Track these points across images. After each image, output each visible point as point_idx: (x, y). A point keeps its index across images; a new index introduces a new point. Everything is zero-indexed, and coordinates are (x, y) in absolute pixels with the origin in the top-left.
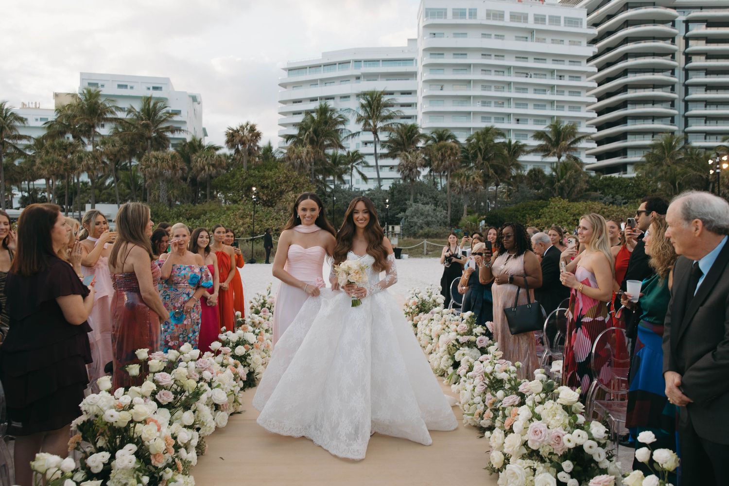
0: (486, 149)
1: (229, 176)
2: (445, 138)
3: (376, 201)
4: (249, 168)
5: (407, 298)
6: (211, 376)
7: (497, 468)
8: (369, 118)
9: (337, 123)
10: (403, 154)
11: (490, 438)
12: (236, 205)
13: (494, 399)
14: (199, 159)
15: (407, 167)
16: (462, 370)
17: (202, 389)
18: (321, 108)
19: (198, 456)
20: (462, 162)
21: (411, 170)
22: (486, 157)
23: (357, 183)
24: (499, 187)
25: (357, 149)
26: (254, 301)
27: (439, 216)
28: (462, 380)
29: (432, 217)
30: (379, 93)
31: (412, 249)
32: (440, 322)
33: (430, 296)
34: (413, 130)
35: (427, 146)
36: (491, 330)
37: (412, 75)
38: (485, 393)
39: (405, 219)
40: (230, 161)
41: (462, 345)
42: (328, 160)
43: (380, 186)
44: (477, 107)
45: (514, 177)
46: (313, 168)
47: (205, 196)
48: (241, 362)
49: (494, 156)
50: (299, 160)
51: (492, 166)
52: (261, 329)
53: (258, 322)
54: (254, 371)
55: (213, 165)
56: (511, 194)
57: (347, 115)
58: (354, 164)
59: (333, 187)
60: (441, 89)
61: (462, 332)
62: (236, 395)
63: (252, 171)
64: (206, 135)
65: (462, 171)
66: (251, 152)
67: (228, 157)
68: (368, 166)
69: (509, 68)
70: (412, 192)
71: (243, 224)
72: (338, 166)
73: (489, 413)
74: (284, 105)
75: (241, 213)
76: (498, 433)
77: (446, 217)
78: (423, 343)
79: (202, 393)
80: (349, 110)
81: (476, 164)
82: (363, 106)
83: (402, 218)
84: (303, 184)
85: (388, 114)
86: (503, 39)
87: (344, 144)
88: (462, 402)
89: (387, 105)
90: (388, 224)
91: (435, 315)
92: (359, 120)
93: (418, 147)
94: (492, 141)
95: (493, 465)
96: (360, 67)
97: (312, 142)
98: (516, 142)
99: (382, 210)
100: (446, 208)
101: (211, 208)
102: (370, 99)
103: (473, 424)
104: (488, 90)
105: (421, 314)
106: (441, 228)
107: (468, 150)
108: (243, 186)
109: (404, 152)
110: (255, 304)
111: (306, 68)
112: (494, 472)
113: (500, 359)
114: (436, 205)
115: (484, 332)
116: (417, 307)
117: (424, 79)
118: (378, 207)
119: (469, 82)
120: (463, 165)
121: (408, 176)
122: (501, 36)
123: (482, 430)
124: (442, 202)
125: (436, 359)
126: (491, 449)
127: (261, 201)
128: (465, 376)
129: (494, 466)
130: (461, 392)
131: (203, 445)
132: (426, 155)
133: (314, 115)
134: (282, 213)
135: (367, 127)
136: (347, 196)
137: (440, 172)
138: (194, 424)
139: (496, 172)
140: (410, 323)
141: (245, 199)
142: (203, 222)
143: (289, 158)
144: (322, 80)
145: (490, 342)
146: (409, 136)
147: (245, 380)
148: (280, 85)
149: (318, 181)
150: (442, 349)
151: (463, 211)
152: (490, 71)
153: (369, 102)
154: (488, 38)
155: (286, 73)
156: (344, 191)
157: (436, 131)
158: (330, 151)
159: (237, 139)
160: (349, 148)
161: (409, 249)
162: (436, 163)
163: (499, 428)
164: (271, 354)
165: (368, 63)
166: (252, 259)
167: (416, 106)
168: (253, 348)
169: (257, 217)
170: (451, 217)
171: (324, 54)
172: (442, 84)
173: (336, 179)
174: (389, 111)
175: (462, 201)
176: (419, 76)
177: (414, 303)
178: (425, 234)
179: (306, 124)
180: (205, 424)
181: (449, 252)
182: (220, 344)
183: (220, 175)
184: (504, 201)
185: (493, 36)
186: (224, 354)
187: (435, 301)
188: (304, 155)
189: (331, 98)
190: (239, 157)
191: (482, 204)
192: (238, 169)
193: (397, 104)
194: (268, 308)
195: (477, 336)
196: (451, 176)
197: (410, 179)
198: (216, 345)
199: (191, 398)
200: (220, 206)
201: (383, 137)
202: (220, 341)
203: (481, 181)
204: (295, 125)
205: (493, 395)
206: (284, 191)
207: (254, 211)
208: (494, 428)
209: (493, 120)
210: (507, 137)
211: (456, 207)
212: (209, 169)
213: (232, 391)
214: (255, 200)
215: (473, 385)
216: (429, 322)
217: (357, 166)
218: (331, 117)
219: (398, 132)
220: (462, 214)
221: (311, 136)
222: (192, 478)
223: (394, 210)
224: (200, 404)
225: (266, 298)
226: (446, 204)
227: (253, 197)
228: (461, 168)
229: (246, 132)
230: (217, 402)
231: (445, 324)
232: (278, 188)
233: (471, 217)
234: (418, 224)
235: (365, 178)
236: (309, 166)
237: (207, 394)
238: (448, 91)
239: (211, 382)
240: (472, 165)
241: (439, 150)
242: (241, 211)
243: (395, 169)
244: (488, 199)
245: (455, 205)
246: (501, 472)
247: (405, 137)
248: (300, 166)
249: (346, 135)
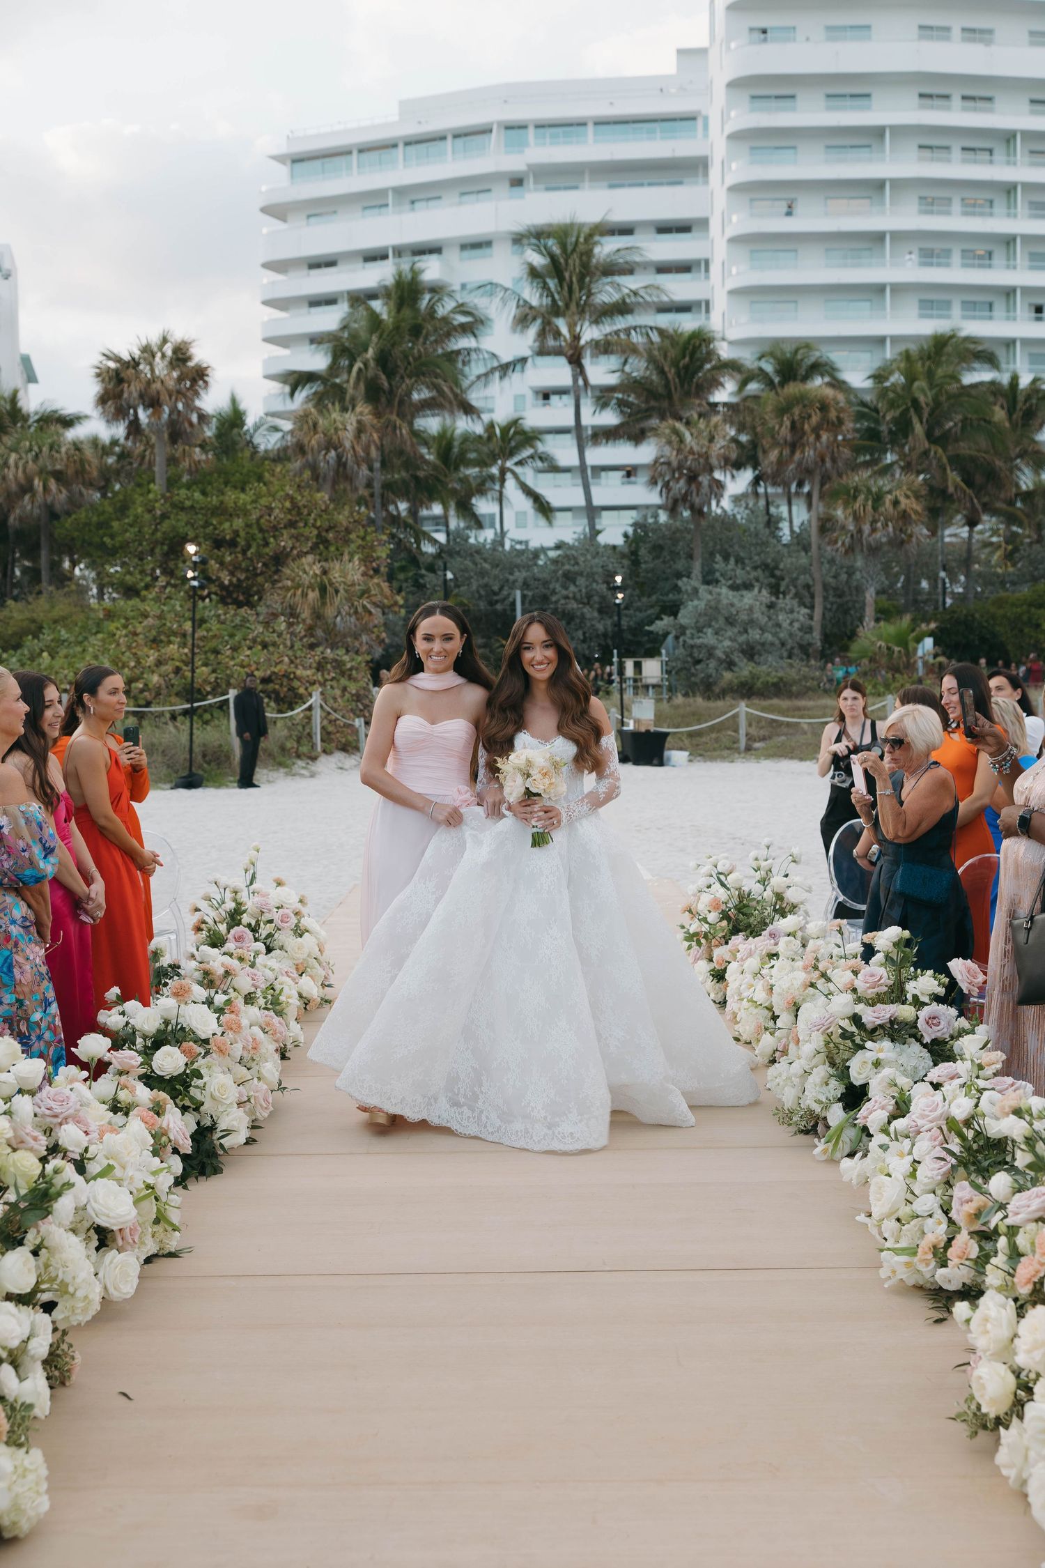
0: (937, 404)
1: (110, 509)
2: (802, 372)
3: (581, 581)
4: (172, 483)
5: (692, 889)
6: (84, 1141)
7: (992, 1415)
8: (555, 311)
9: (449, 330)
10: (665, 426)
11: (968, 1321)
12: (135, 602)
13: (979, 1200)
14: (13, 456)
15: (680, 467)
16: (874, 1113)
17: (58, 1181)
18: (399, 283)
19: (51, 1387)
20: (858, 450)
21: (692, 478)
22: (937, 433)
23: (520, 524)
24: (979, 527)
25: (516, 416)
26: (203, 905)
27: (785, 625)
28: (873, 1145)
29: (763, 630)
30: (586, 230)
31: (698, 734)
32: (800, 964)
33: (763, 882)
34: (696, 349)
35: (745, 399)
36: (964, 986)
37: (694, 168)
38: (948, 1184)
39: (677, 638)
40: (111, 460)
41: (872, 1033)
42: (424, 451)
43: (595, 533)
44: (907, 270)
45: (1028, 496)
46: (379, 478)
47: (34, 575)
48: (173, 1098)
49: (963, 428)
50: (333, 453)
51: (956, 461)
52: (232, 994)
53: (221, 971)
54: (214, 1123)
55: (59, 476)
56: (1016, 550)
57: (480, 302)
58: (509, 464)
59: (441, 537)
60: (789, 214)
61: (871, 993)
62: (163, 1199)
63: (183, 492)
64: (31, 378)
65: (860, 477)
66: (177, 432)
67: (104, 447)
68: (554, 469)
69: (1008, 138)
70: (698, 552)
71: (159, 663)
72: (457, 469)
73: (965, 1245)
74: (280, 277)
75: (150, 628)
76: (994, 1306)
77: (810, 630)
78: (746, 1029)
79: (59, 1194)
80: (489, 288)
81: (902, 456)
82: (534, 273)
83: (666, 635)
84: (348, 531)
85: (616, 297)
86: (988, 43)
87: (475, 398)
88: (877, 1211)
89: (611, 270)
90: (620, 656)
91: (783, 940)
92: (522, 321)
93: (716, 405)
94: (955, 378)
95: (979, 1407)
96: (523, 144)
97: (374, 393)
98: (1035, 381)
99: (600, 611)
100: (807, 600)
101: (58, 611)
102: (556, 250)
103: (911, 1282)
104: (940, 213)
105: (737, 940)
106: (791, 666)
107: (876, 410)
108: (156, 542)
109: (671, 421)
110: (210, 915)
111: (350, 153)
112: (985, 1427)
113: (995, 1075)
114: (775, 590)
115: (941, 991)
116: (725, 916)
117: (731, 180)
118: (588, 600)
119: (878, 185)
120: (861, 459)
121: (684, 499)
122: (982, 31)
123: (942, 1298)
124: (794, 581)
125: (789, 1078)
126: (972, 1359)
127: (214, 589)
128: (885, 1131)
129: (984, 1410)
130: (873, 1181)
131: (66, 1354)
132: (741, 429)
133: (377, 305)
134: (283, 626)
135: (551, 342)
136: (487, 566)
137: (786, 485)
138: (36, 1290)
139: (969, 482)
140: (703, 967)
141: (162, 581)
142: (32, 659)
143: (301, 448)
144: (400, 192)
145: (963, 1023)
146: (686, 367)
147: (189, 1151)
148: (265, 210)
149: (395, 520)
150: (808, 1048)
151: (863, 608)
152: (947, 148)
153: (553, 257)
154: (940, 38)
155: (283, 170)
156: (478, 550)
157: (772, 349)
158: (431, 424)
159: (132, 391)
160: (491, 411)
161: (691, 735)
162: (774, 455)
163: (999, 1290)
164: (264, 1071)
165: (549, 131)
166: (191, 774)
167: (707, 270)
168: (207, 1053)
169: (203, 638)
170: (824, 627)
171: (407, 107)
172: (792, 195)
173: (452, 512)
174: (618, 287)
175: (858, 575)
176: (714, 172)
177: (715, 905)
178: (743, 684)
179: (354, 336)
180: (71, 1289)
181: (845, 742)
182: (107, 1042)
183: (80, 506)
184: (998, 576)
185: (956, 32)
186: (120, 1073)
187: (779, 897)
188: (348, 437)
189: (434, 249)
190: (140, 448)
191: (925, 584)
192: (139, 485)
193: (645, 266)
194: (249, 925)
195: (918, 1004)
196: (821, 497)
197: (692, 508)
198: (92, 1045)
199: (24, 1210)
200: (86, 608)
201: (601, 372)
202: (105, 1032)
203: (918, 508)
204: (316, 340)
205: (977, 1187)
206: (288, 555)
207: (193, 620)
208: (981, 1293)
209: (956, 310)
210: (1003, 366)
211: (840, 596)
212: (46, 488)
213: (149, 1187)
214: (195, 583)
215: (910, 1159)
216: (763, 963)
217: (518, 470)
218: (432, 311)
219: (651, 360)
220: (861, 620)
221: (370, 374)
222: (36, 1456)
223: (639, 610)
224: (53, 1228)
225: (243, 897)
226: (808, 587)
227: (190, 574)
228: (855, 467)
229: (160, 367)
230: (103, 1222)
231: (816, 968)
232: (267, 544)
233: (889, 629)
234: (719, 653)
235: (544, 509)
236: (364, 471)
237: (75, 1197)
238: (810, 219)
239: (82, 1161)
240: (889, 458)
241: (782, 411)
242: (150, 621)
243: (642, 478)
244: (944, 569)
245: (835, 589)
246: (1007, 1428)
247: (671, 373)
248: (337, 472)
249: (482, 370)
